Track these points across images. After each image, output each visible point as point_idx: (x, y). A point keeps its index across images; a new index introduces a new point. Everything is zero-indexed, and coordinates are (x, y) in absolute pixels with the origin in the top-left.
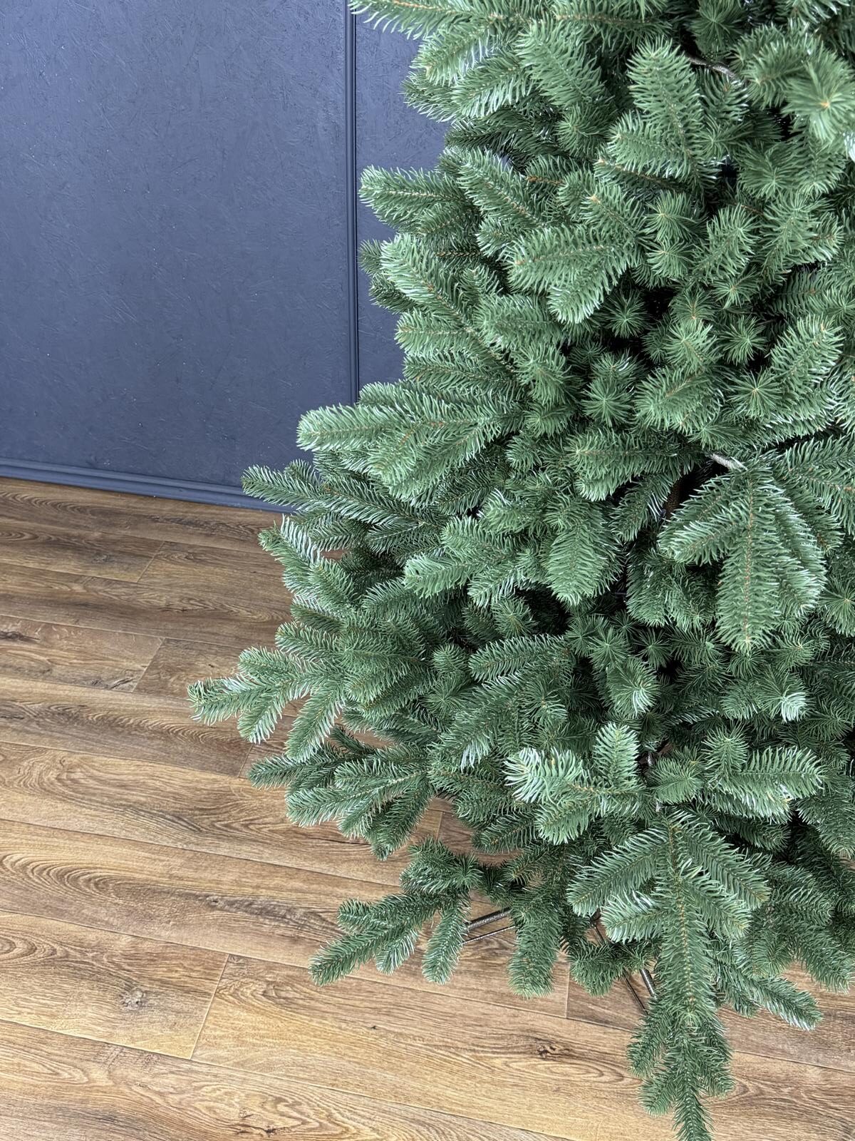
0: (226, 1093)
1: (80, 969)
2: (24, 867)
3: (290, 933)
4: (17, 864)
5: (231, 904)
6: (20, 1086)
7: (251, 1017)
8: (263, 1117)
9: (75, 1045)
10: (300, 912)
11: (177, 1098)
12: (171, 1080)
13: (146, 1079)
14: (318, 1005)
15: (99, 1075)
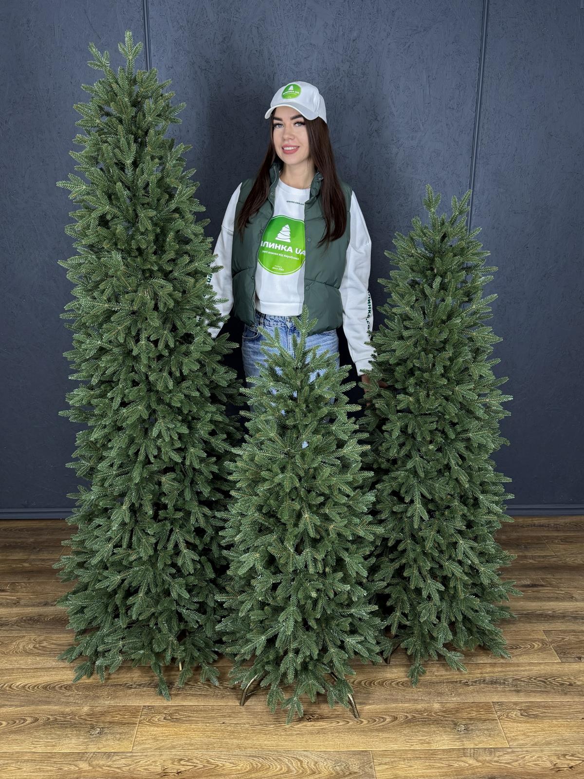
0: (538, 757)
1: (425, 721)
2: (360, 683)
3: (513, 689)
4: (355, 683)
5: (475, 682)
6: (438, 774)
7: (523, 725)
8: (563, 763)
9: (450, 752)
10: (510, 680)
11: (516, 763)
12: (507, 757)
13: (496, 759)
14: (549, 715)
15: (471, 761)
